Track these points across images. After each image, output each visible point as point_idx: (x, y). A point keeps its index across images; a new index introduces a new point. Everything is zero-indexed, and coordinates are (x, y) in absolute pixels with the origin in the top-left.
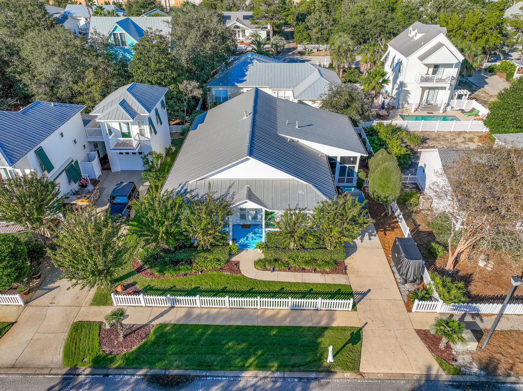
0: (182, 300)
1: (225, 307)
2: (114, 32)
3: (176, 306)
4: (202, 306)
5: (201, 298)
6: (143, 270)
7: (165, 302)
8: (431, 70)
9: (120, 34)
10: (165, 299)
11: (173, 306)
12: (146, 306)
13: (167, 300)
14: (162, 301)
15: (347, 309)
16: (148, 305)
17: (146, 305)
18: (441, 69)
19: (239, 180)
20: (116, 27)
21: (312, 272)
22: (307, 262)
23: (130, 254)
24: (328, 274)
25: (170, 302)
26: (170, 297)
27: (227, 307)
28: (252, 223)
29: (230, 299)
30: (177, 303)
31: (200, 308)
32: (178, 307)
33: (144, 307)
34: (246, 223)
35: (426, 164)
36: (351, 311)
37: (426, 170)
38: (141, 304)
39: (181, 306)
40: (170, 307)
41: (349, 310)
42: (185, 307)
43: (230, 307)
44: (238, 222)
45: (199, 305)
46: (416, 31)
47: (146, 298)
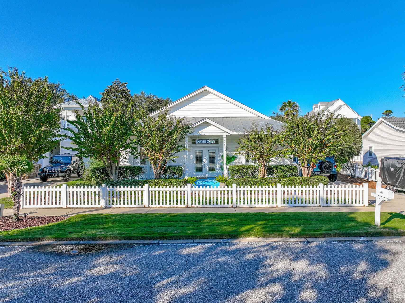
0: (122, 193)
1: (185, 205)
3: (113, 206)
4: (151, 206)
5: (150, 189)
10: (97, 193)
11: (108, 206)
12: (67, 208)
13: (101, 195)
14: (93, 194)
15: (361, 205)
16: (71, 206)
17: (68, 206)
19: (196, 118)
20: (91, 98)
25: (105, 197)
26: (106, 188)
27: (187, 205)
28: (209, 175)
29: (192, 189)
30: (115, 199)
31: (148, 208)
32: (115, 208)
33: (65, 208)
34: (202, 175)
35: (371, 146)
36: (369, 207)
37: (373, 151)
38: (60, 204)
39: (120, 206)
40: (104, 208)
41: (364, 205)
42: (126, 207)
43: (192, 205)
44: (194, 174)
45: (146, 203)
46: (319, 104)
47: (69, 191)
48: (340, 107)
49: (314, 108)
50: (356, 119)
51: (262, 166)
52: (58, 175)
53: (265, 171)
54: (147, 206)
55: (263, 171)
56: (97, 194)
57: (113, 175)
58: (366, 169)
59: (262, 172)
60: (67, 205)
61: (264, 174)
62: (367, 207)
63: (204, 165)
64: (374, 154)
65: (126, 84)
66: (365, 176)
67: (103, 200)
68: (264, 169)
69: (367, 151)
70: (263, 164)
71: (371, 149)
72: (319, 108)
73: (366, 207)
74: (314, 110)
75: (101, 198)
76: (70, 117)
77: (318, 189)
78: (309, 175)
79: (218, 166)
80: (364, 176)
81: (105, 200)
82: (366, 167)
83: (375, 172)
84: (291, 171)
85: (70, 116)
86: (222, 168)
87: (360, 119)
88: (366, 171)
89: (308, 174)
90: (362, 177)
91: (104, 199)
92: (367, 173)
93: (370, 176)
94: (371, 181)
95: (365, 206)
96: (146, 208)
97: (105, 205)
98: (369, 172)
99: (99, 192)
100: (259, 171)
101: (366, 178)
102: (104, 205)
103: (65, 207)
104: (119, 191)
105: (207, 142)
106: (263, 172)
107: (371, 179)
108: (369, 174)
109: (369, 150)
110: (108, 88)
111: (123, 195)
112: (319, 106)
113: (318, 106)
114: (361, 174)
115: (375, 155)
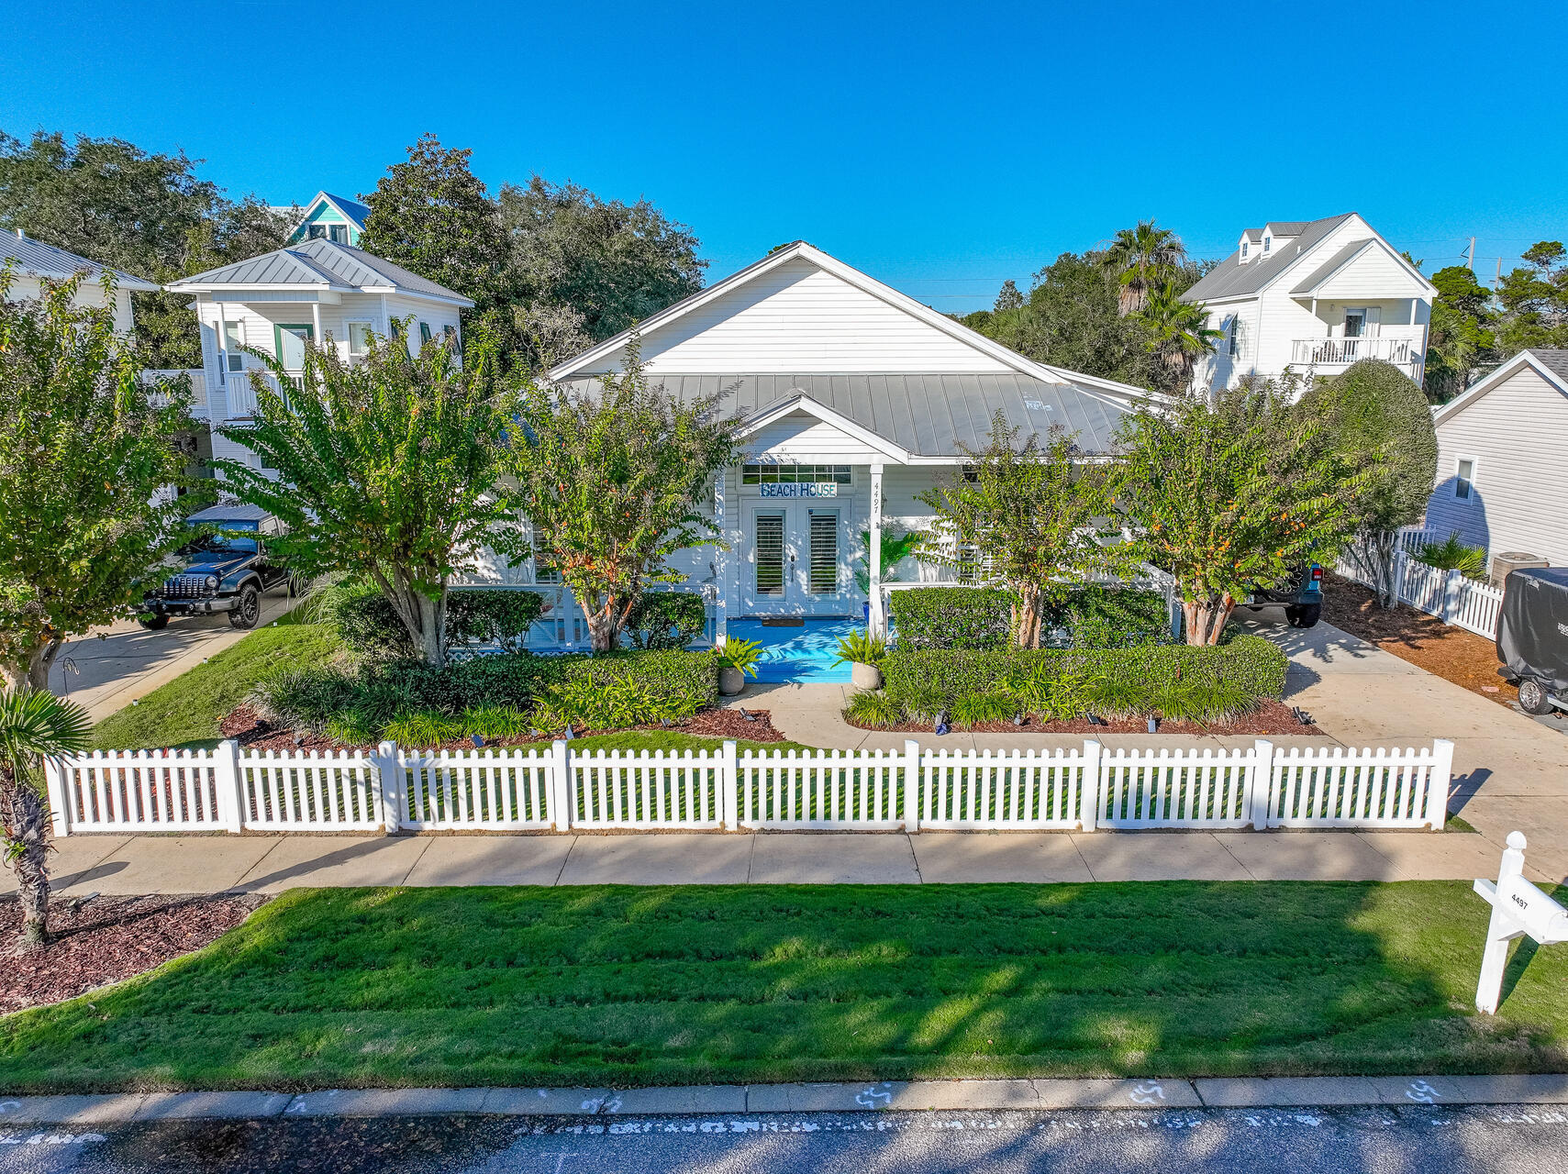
0: (461, 776)
1: (716, 824)
2: (314, 223)
3: (428, 826)
4: (577, 824)
5: (575, 763)
6: (271, 737)
7: (361, 790)
8: (1339, 330)
9: (333, 227)
10: (360, 776)
11: (408, 825)
12: (245, 832)
13: (376, 784)
14: (346, 784)
15: (1416, 822)
16: (261, 825)
17: (250, 825)
18: (1369, 329)
19: (757, 377)
20: (323, 206)
21: (1144, 730)
22: (1109, 694)
23: (222, 697)
24: (1227, 734)
25: (393, 795)
26: (396, 757)
27: (723, 824)
28: (809, 610)
29: (743, 763)
30: (433, 802)
31: (566, 834)
32: (435, 834)
33: (236, 835)
34: (783, 611)
35: (1467, 457)
36: (1446, 831)
37: (1474, 480)
38: (215, 817)
39: (457, 826)
40: (390, 835)
41: (1429, 825)
42: (480, 831)
43: (742, 824)
44: (751, 604)
45: (559, 816)
46: (1268, 233)
47: (250, 771)
48: (1355, 249)
49: (1245, 245)
50: (1414, 302)
51: (1026, 601)
52: (208, 606)
53: (1035, 618)
54: (562, 826)
55: (1030, 621)
56: (361, 783)
57: (427, 636)
58: (1436, 574)
59: (1023, 627)
60: (243, 819)
61: (1033, 631)
62: (1437, 831)
63: (792, 569)
64: (1476, 492)
65: (467, 153)
66: (1432, 604)
67: (386, 804)
68: (1032, 614)
69: (1450, 476)
70: (1029, 597)
71: (1466, 469)
72: (1267, 248)
73: (1434, 832)
74: (1245, 253)
75: (376, 795)
76: (240, 325)
77: (1249, 762)
78: (1210, 638)
79: (844, 574)
80: (1427, 600)
81: (396, 806)
82: (1440, 571)
83: (1474, 595)
84: (1142, 621)
85: (241, 321)
86: (862, 581)
87: (1429, 302)
88: (1438, 587)
89: (1208, 634)
90: (1419, 605)
91: (390, 801)
92: (1441, 596)
93: (1452, 606)
94: (1455, 630)
95: (1433, 829)
96: (560, 834)
97: (393, 825)
98: (1448, 592)
99: (367, 770)
100: (1014, 618)
101: (1435, 613)
102: (390, 824)
103: (238, 830)
104: (448, 771)
105: (802, 490)
106: (1030, 625)
107: (1453, 621)
108: (1447, 600)
109: (1456, 472)
110: (391, 176)
111: (464, 784)
112: (1268, 240)
113: (1263, 239)
114: (1414, 593)
115: (1478, 498)
